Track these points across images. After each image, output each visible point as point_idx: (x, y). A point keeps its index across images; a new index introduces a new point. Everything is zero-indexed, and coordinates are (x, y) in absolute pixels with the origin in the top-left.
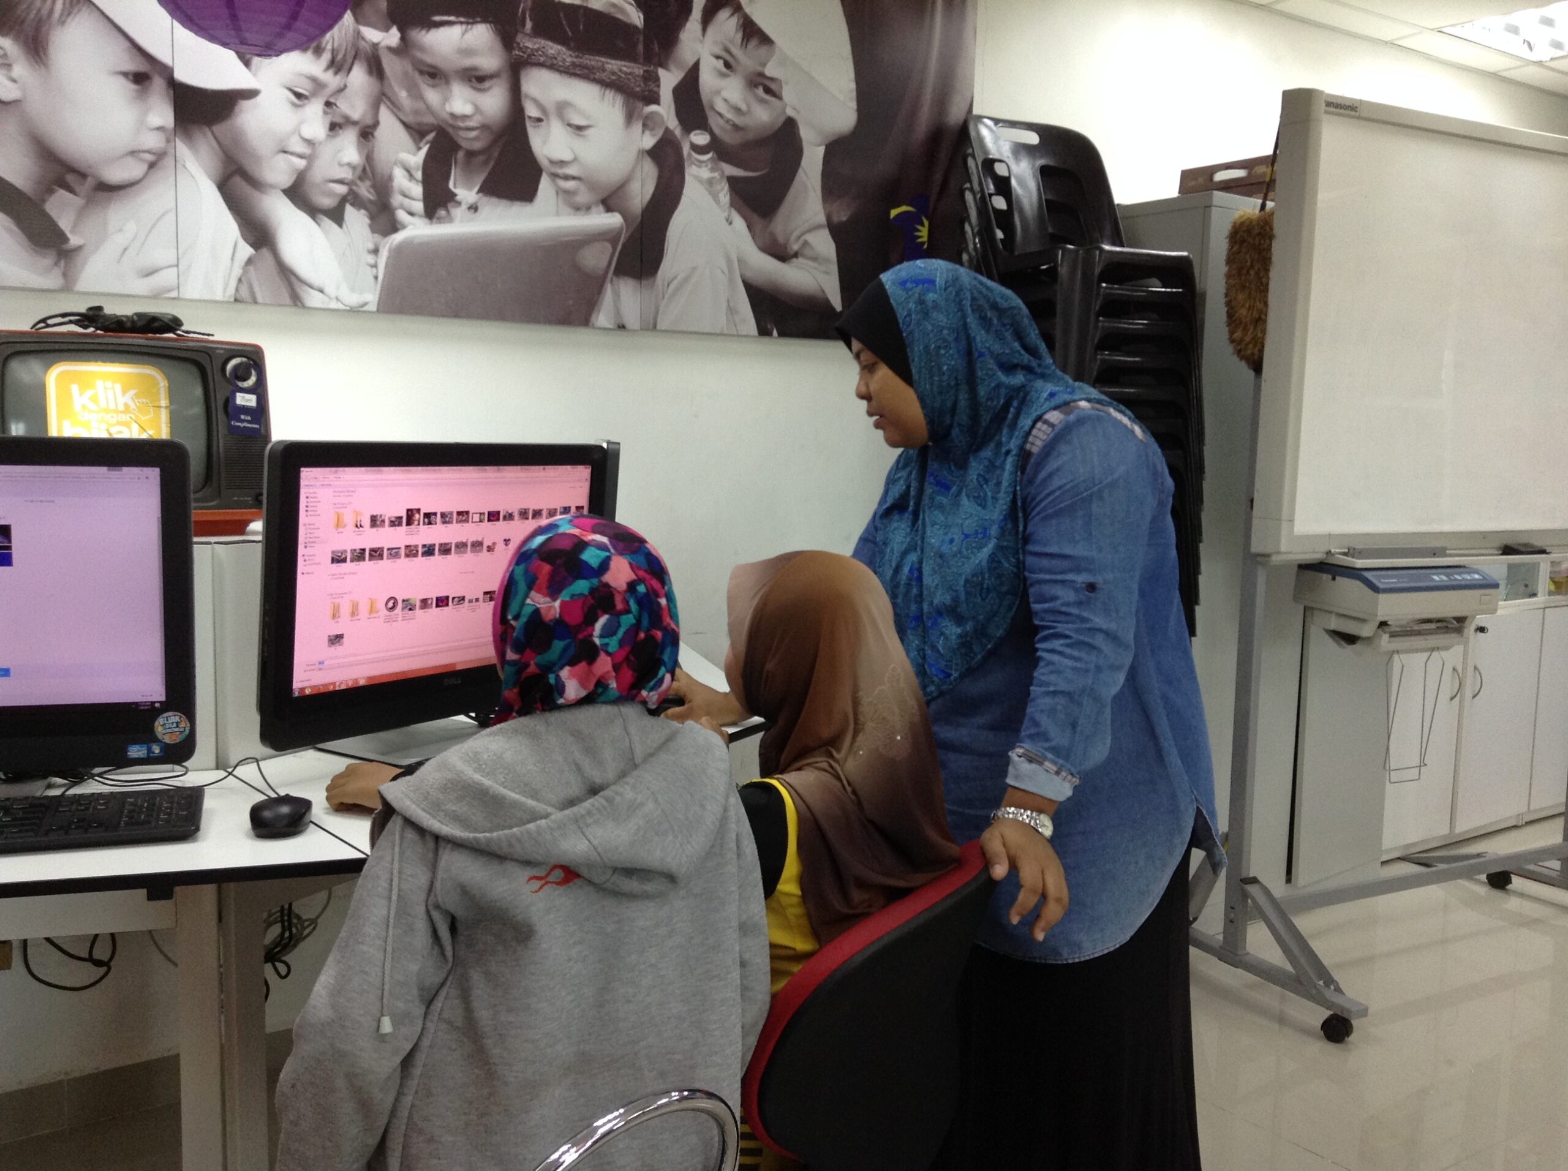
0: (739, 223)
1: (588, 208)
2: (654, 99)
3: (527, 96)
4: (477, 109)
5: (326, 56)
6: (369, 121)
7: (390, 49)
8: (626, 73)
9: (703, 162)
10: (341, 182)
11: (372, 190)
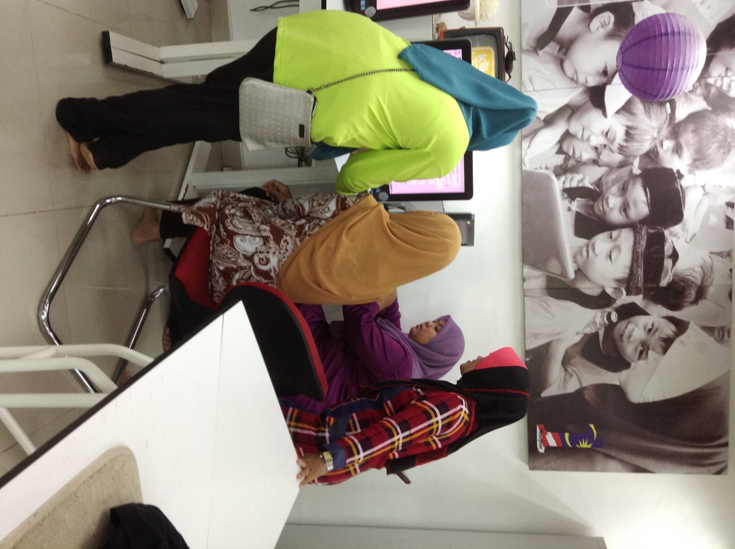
0: (577, 339)
1: (575, 262)
2: (629, 293)
3: (620, 232)
4: (612, 209)
5: (624, 144)
6: (600, 163)
7: (631, 171)
8: (638, 278)
9: (603, 318)
10: (574, 152)
11: (572, 165)
